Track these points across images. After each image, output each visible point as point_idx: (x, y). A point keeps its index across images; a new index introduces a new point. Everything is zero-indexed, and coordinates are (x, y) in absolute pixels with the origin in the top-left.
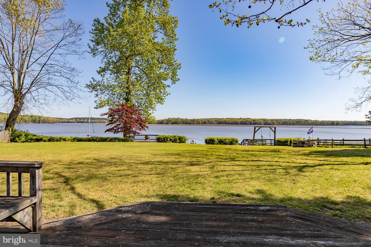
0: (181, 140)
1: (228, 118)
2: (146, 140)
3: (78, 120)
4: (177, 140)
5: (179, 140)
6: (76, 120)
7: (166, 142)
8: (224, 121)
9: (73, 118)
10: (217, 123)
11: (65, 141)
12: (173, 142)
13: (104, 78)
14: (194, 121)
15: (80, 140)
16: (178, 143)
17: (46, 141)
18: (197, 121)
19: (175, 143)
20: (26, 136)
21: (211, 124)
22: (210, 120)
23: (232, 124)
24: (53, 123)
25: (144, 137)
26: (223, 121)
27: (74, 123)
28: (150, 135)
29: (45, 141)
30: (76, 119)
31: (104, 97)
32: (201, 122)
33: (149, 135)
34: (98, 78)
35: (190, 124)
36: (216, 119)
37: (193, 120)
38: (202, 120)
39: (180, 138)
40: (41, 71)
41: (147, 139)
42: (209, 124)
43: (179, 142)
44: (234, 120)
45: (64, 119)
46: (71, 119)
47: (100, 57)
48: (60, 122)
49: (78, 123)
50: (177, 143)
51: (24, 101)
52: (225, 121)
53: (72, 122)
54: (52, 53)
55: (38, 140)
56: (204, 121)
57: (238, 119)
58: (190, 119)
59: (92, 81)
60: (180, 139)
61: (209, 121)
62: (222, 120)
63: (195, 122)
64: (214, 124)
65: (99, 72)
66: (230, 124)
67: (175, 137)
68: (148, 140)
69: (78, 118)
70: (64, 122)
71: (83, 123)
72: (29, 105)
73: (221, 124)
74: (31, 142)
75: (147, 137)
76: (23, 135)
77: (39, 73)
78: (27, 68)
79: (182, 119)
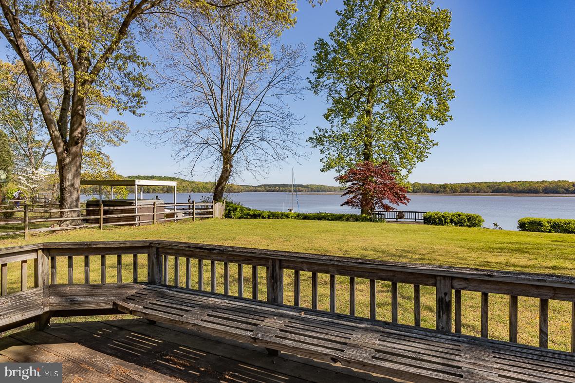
0: (473, 222)
1: (515, 182)
2: (399, 220)
3: (267, 187)
4: (465, 222)
5: (469, 222)
6: (265, 188)
7: (443, 225)
8: (506, 188)
9: (261, 186)
10: (491, 190)
11: (288, 217)
12: (456, 224)
13: (333, 124)
14: (445, 188)
15: (306, 217)
16: (467, 228)
17: (265, 218)
18: (452, 187)
19: (460, 228)
20: (242, 209)
21: (478, 192)
22: (477, 186)
23: (524, 192)
24: (238, 192)
25: (394, 215)
26: (504, 188)
27: (263, 191)
28: (406, 212)
29: (263, 218)
30: (265, 186)
31: (333, 153)
32: (459, 190)
33: (404, 212)
34: (326, 125)
35: (438, 192)
36: (490, 183)
37: (443, 185)
38: (460, 185)
39: (470, 218)
40: (251, 121)
41: (401, 218)
42: (475, 192)
43: (467, 226)
44: (528, 185)
45: (250, 187)
46: (259, 186)
47: (324, 93)
48: (245, 191)
49: (267, 191)
50: (465, 226)
51: (233, 163)
52: (509, 187)
53: (260, 191)
54: (264, 96)
55: (255, 216)
56: (466, 188)
57: (537, 182)
58: (437, 185)
59: (317, 131)
60: (469, 220)
61: (475, 187)
62: (503, 185)
63: (447, 189)
64: (485, 192)
65: (327, 117)
66: (520, 192)
67: (459, 215)
68: (402, 220)
69: (268, 185)
70: (250, 191)
71: (273, 191)
72: (239, 169)
73: (501, 192)
74: (247, 218)
75: (400, 215)
76: (239, 209)
77: (249, 125)
78: (237, 119)
79: (423, 184)
